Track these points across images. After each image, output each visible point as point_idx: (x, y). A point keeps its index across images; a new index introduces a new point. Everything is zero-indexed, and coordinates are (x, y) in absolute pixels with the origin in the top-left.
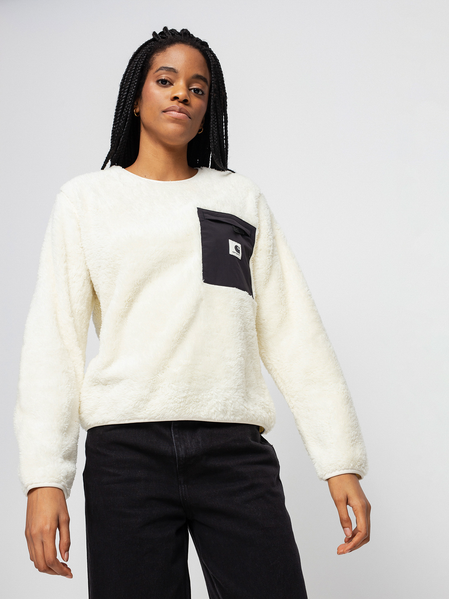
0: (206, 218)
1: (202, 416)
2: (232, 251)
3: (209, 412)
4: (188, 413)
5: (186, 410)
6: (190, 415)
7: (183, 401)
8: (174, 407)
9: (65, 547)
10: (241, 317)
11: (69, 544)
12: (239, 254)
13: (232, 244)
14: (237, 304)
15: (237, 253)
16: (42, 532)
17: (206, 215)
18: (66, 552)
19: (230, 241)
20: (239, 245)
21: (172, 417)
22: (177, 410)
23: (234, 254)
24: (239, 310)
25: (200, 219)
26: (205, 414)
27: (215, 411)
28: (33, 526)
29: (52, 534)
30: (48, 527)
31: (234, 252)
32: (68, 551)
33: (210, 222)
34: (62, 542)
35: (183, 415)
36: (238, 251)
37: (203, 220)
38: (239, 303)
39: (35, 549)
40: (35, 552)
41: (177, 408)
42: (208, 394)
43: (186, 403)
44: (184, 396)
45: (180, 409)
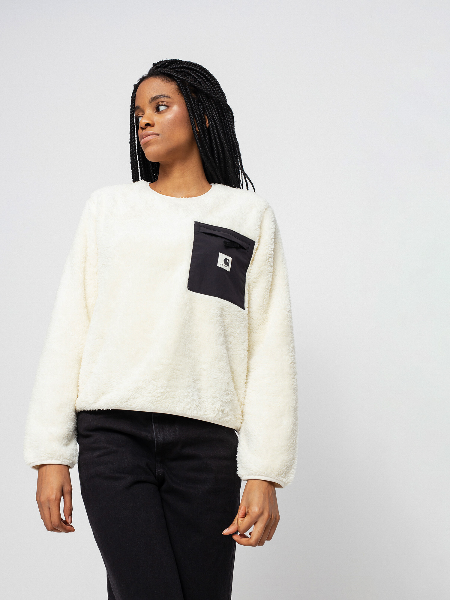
0: (201, 231)
1: (177, 411)
2: (220, 263)
3: (184, 408)
4: (165, 407)
5: (163, 404)
6: (166, 409)
7: (161, 396)
8: (152, 401)
9: (69, 513)
10: (221, 324)
11: (71, 510)
12: (227, 266)
13: (222, 257)
14: (218, 312)
15: (225, 265)
16: (49, 500)
17: (201, 228)
18: (69, 516)
19: (220, 254)
20: (230, 259)
21: (150, 409)
22: (154, 404)
23: (222, 267)
24: (219, 318)
25: (195, 232)
26: (180, 409)
27: (190, 407)
28: (42, 494)
29: (57, 502)
30: (53, 497)
31: (222, 265)
32: (71, 515)
33: (204, 234)
34: (66, 508)
35: (160, 408)
36: (227, 264)
37: (198, 233)
38: (219, 312)
39: (43, 513)
40: (44, 515)
41: (155, 402)
42: (185, 392)
43: (164, 398)
44: (162, 391)
45: (157, 403)
